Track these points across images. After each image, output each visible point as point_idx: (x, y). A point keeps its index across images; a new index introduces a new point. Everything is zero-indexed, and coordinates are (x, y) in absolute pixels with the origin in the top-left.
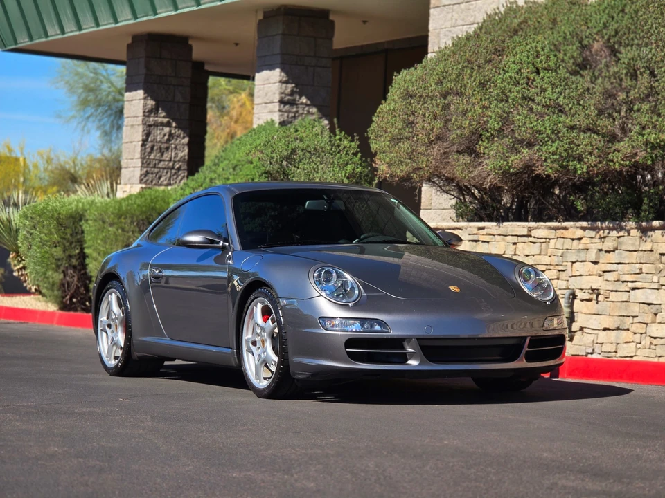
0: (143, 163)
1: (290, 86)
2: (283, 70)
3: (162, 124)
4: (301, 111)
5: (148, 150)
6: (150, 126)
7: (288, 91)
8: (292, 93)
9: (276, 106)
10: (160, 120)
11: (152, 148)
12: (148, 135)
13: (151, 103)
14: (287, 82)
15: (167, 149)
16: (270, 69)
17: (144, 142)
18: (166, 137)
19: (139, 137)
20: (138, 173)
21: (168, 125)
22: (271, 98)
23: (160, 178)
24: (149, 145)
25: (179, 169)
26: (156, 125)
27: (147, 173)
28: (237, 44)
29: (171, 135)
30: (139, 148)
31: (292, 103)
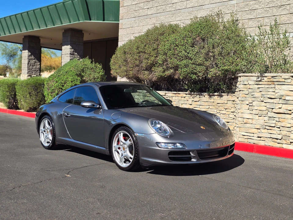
0: (28, 69)
1: (73, 50)
2: (70, 46)
3: (33, 59)
4: (75, 57)
5: (29, 66)
6: (30, 59)
7: (72, 51)
8: (73, 52)
9: (69, 55)
10: (32, 58)
11: (30, 65)
12: (29, 62)
13: (30, 53)
14: (72, 49)
15: (34, 65)
16: (67, 45)
17: (28, 64)
18: (34, 62)
19: (27, 62)
20: (27, 71)
21: (34, 59)
22: (67, 53)
23: (32, 73)
24: (29, 64)
25: (37, 71)
26: (31, 59)
27: (29, 71)
28: (51, 39)
29: (35, 62)
30: (27, 65)
31: (73, 54)
